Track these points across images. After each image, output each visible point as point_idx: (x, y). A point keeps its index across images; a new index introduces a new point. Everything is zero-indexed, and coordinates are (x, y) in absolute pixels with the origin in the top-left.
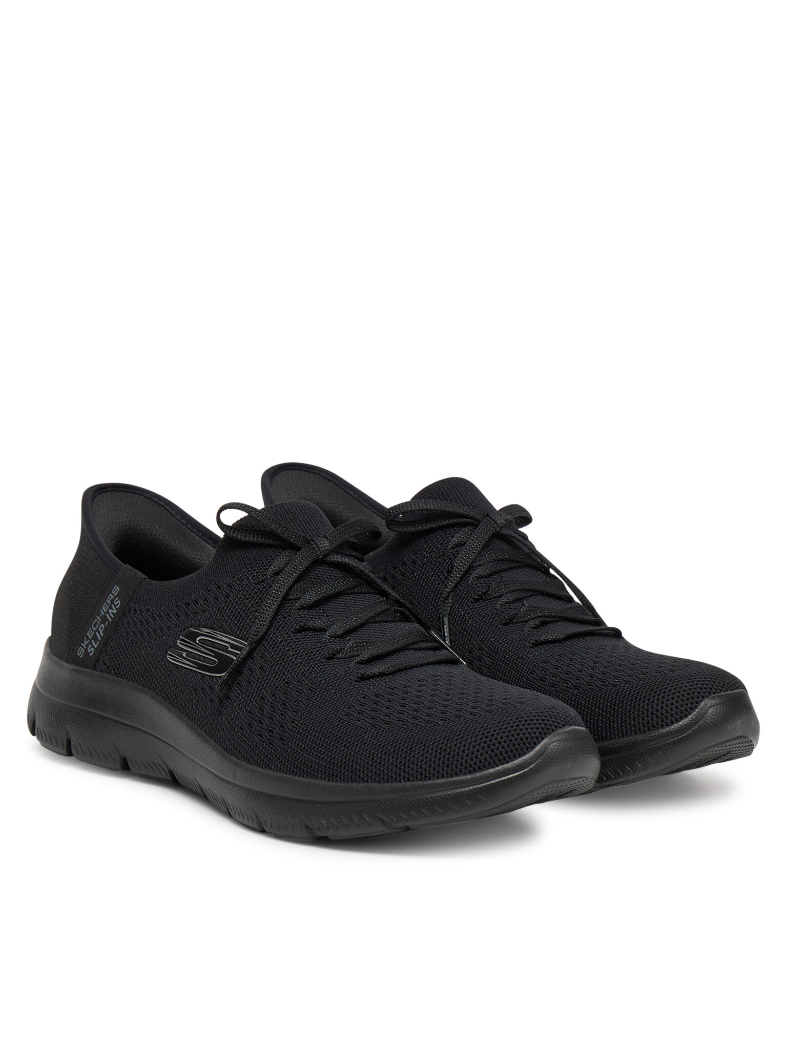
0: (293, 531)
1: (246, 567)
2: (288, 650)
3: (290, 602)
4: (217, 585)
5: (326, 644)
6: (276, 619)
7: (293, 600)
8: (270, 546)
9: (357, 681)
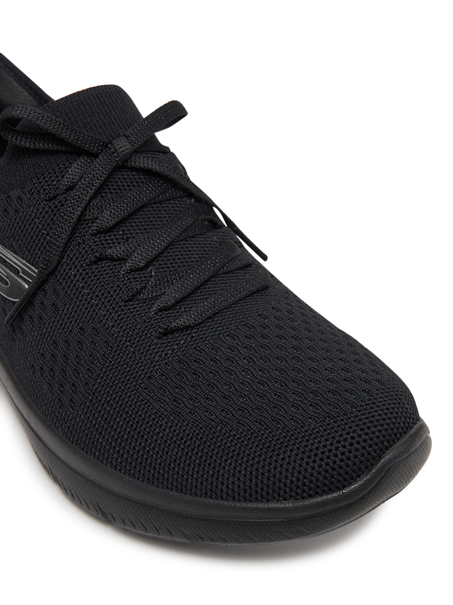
0: (87, 135)
1: (37, 176)
2: (83, 287)
3: (85, 223)
4: (6, 194)
5: (125, 282)
6: (69, 247)
7: (89, 220)
8: (64, 152)
9: (159, 338)
